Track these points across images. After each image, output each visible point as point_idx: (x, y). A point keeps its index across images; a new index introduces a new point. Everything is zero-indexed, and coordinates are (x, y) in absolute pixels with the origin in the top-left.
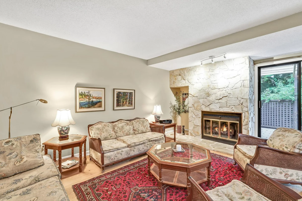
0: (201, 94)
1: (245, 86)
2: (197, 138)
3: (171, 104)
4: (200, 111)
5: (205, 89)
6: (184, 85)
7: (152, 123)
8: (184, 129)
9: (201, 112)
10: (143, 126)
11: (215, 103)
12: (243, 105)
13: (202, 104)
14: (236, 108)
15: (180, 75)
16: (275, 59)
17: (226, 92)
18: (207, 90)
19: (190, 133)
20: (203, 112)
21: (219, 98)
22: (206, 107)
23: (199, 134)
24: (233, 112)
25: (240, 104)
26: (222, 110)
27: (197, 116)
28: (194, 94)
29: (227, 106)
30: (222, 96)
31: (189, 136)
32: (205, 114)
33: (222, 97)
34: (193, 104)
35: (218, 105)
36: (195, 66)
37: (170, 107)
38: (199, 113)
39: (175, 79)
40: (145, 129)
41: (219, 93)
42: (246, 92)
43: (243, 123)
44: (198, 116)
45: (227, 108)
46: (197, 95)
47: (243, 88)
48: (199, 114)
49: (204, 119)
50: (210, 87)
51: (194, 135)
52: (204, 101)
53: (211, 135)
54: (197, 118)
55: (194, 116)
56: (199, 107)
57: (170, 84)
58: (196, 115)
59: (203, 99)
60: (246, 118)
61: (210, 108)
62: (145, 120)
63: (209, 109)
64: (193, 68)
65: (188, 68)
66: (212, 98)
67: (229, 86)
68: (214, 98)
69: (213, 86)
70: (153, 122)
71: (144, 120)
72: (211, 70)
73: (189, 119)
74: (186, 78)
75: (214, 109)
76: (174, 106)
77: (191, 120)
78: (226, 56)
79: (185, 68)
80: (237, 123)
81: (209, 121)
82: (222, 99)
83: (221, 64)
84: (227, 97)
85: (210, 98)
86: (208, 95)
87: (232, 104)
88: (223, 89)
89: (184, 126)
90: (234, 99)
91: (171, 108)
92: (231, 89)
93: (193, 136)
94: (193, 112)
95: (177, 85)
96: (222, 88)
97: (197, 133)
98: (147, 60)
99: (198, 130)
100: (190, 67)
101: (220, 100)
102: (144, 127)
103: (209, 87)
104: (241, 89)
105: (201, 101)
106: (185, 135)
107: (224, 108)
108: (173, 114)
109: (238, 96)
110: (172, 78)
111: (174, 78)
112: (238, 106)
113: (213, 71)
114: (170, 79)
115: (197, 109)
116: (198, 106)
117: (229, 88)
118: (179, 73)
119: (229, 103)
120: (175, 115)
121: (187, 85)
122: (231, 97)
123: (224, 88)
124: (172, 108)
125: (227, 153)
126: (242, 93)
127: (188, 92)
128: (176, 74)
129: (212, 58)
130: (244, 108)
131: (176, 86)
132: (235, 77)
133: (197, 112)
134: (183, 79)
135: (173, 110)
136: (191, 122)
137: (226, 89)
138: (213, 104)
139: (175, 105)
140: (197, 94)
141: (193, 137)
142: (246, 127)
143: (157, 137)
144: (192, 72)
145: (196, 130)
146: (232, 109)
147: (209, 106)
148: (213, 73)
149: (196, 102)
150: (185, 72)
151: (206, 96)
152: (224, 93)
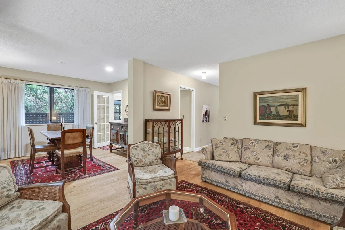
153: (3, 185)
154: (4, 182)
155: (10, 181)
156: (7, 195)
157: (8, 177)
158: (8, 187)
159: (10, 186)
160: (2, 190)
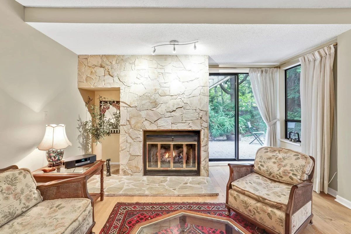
0: (143, 102)
1: (205, 94)
2: (136, 177)
3: (79, 120)
4: (141, 130)
5: (149, 94)
6: (110, 84)
7: (41, 173)
8: (108, 165)
9: (142, 133)
10: (11, 197)
11: (166, 117)
12: (203, 119)
13: (144, 119)
14: (194, 123)
15: (101, 66)
16: (220, 66)
17: (182, 101)
18: (153, 96)
19: (122, 170)
20: (145, 132)
21: (172, 110)
22: (151, 124)
23: (139, 169)
24: (190, 129)
25: (199, 119)
26: (175, 128)
27: (136, 140)
28: (131, 103)
29: (183, 122)
30: (176, 107)
31: (120, 176)
32: (148, 135)
33: (176, 109)
34: (128, 119)
35: (170, 120)
36: (133, 55)
37: (78, 126)
38: (140, 134)
39: (92, 72)
40: (23, 201)
41: (171, 102)
42: (205, 102)
43: (202, 144)
44: (138, 139)
45: (183, 124)
46: (136, 105)
47: (202, 97)
48: (139, 136)
49: (148, 143)
50: (158, 92)
51: (129, 172)
52: (148, 114)
53: (159, 167)
54: (135, 143)
55: (130, 140)
56: (139, 125)
57: (79, 82)
58: (133, 137)
59: (145, 112)
60: (205, 136)
61: (158, 126)
62: (20, 173)
63: (156, 126)
64: (129, 58)
65: (119, 56)
66: (161, 109)
67: (185, 93)
68: (164, 110)
69: (163, 91)
70: (45, 171)
71: (13, 175)
72: (159, 66)
73: (121, 145)
74: (115, 74)
75: (164, 126)
76: (85, 124)
77: (125, 147)
78: (197, 44)
79: (114, 56)
80: (195, 144)
81: (156, 146)
82: (175, 111)
83: (174, 59)
84: (182, 109)
85: (157, 110)
86: (154, 105)
87: (189, 118)
88: (177, 97)
89: (109, 160)
90: (191, 111)
91: (79, 128)
92: (188, 97)
93: (128, 174)
94: (129, 134)
95: (95, 85)
96: (176, 94)
97: (135, 169)
98: (24, 7)
99: (137, 163)
100: (123, 56)
101: (173, 112)
102: (17, 197)
103: (156, 92)
104: (200, 98)
105: (143, 114)
106: (112, 175)
107: (178, 125)
108: (83, 139)
109: (196, 108)
110: (83, 70)
111: (89, 71)
112: (196, 121)
113: (162, 67)
114: (79, 71)
115: (135, 129)
116: (137, 123)
117: (185, 96)
118: (100, 62)
119: (185, 117)
120: (86, 141)
121: (116, 86)
122: (188, 108)
123: (179, 95)
124: (82, 128)
125: (199, 194)
126: (201, 103)
127: (119, 98)
128: (94, 63)
129: (174, 44)
130: (204, 123)
131: (92, 87)
132: (192, 80)
133: (137, 132)
134: (110, 75)
135: (82, 131)
136: (125, 150)
137: (182, 96)
138: (162, 119)
139: (87, 122)
140: (136, 103)
141: (129, 177)
142: (206, 148)
143: (75, 221)
144: (127, 64)
145: (134, 163)
146: (189, 125)
147: (157, 121)
148: (162, 71)
149: (134, 116)
150: (114, 63)
151: (151, 106)
152: (178, 102)
153: (293, 168)
154: (295, 167)
155: (299, 169)
156: (291, 176)
157: (301, 165)
158: (295, 172)
159: (296, 172)
160: (290, 171)
